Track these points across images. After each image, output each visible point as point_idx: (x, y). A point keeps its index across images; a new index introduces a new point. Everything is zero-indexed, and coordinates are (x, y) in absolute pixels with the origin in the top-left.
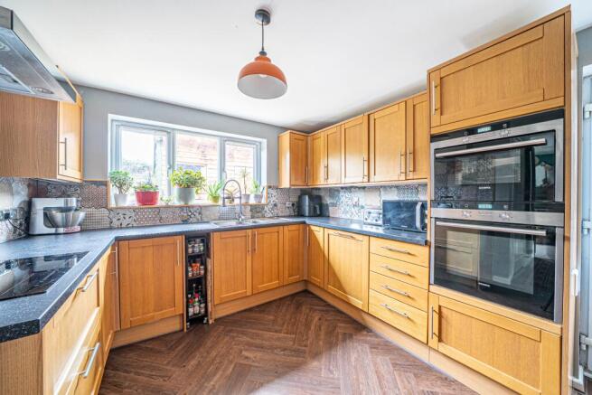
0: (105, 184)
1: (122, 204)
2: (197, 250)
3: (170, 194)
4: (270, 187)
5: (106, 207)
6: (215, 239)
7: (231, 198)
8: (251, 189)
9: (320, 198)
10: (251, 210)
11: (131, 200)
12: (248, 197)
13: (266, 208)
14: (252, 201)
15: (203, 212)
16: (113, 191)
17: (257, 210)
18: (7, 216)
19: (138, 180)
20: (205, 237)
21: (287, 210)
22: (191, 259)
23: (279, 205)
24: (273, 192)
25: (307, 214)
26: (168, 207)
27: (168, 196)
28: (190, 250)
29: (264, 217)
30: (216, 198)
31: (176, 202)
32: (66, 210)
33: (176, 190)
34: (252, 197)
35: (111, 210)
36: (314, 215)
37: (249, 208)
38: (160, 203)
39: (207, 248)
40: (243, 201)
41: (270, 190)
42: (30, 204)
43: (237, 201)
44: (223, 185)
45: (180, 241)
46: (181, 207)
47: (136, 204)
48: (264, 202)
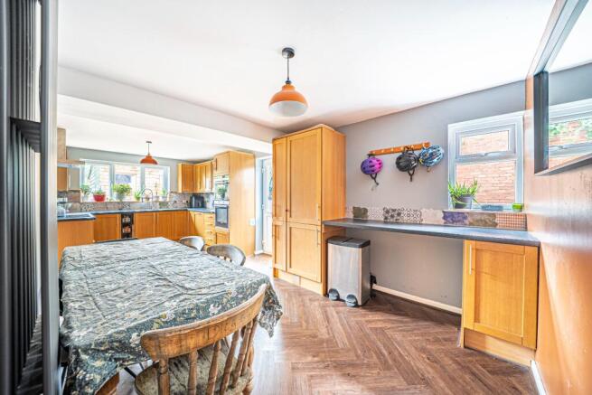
0: (79, 191)
1: (86, 201)
2: (127, 221)
3: (111, 195)
4: (172, 192)
5: (79, 202)
6: (136, 216)
7: (148, 199)
8: (161, 193)
9: (203, 198)
11: (91, 199)
12: (158, 197)
13: (169, 203)
14: (161, 200)
15: (131, 204)
16: (82, 194)
17: (163, 204)
19: (94, 190)
20: (131, 215)
22: (124, 225)
23: (178, 202)
24: (174, 195)
25: (193, 206)
26: (110, 203)
27: (111, 197)
28: (124, 221)
29: (168, 207)
30: (138, 198)
31: (115, 199)
33: (115, 194)
35: (81, 204)
36: (197, 206)
37: (159, 203)
38: (106, 201)
39: (132, 221)
40: (154, 200)
41: (172, 194)
43: (150, 200)
44: (143, 191)
45: (119, 216)
46: (118, 203)
47: (94, 201)
48: (168, 200)
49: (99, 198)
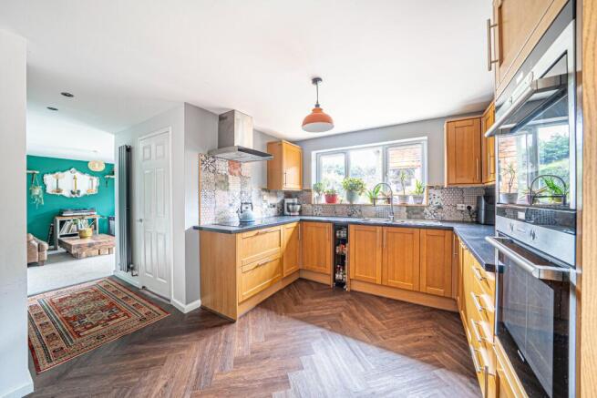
0: (310, 191)
1: (320, 202)
2: (342, 235)
4: (431, 187)
5: (310, 203)
6: (351, 228)
10: (407, 211)
12: (406, 198)
13: (426, 210)
14: (411, 202)
15: (363, 210)
17: (414, 211)
18: (274, 206)
21: (459, 214)
23: (445, 208)
24: (435, 192)
25: (483, 221)
26: (341, 205)
27: (342, 198)
28: (338, 235)
29: (423, 218)
31: (345, 201)
32: (293, 204)
33: (346, 193)
34: (411, 199)
35: (312, 205)
37: (405, 209)
38: (338, 202)
39: (347, 235)
41: (432, 191)
42: (284, 201)
45: (329, 229)
47: (326, 203)
48: (424, 203)
49: (331, 198)
